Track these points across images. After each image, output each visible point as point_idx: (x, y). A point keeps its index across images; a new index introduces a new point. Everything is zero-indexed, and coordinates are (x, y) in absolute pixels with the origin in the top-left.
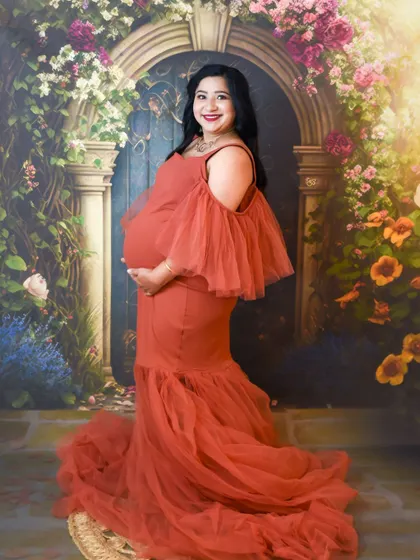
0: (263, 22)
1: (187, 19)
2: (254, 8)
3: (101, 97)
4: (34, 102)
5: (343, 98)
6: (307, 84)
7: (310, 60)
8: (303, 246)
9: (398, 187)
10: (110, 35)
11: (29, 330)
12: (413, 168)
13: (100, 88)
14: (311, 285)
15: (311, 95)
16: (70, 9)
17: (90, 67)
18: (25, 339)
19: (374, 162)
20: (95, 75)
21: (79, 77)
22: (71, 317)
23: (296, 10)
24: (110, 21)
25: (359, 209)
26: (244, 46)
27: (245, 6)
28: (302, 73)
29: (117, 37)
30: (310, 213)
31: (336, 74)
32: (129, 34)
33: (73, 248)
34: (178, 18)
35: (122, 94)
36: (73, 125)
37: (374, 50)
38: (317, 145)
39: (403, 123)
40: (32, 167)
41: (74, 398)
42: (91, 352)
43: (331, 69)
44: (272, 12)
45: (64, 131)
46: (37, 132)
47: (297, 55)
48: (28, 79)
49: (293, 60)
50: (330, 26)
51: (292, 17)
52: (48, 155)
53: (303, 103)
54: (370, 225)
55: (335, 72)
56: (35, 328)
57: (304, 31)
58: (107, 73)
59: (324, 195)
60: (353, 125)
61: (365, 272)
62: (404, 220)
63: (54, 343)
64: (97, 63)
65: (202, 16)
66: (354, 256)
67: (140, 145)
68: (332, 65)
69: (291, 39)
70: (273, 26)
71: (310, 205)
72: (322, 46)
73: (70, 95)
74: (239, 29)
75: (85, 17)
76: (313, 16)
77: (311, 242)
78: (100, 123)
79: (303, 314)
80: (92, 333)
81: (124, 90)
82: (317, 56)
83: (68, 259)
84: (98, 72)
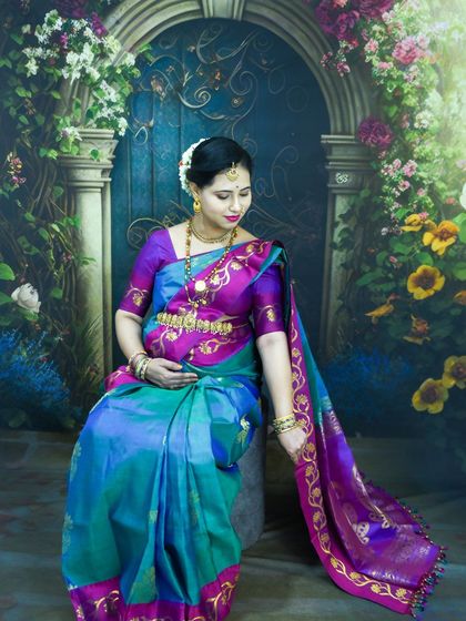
3: (96, 75)
4: (19, 82)
5: (380, 77)
6: (338, 61)
7: (343, 30)
8: (331, 252)
9: (441, 185)
11: (20, 348)
12: (459, 163)
13: (94, 64)
14: (339, 298)
15: (342, 75)
18: (15, 357)
19: (415, 156)
20: (87, 48)
21: (69, 51)
22: (68, 333)
25: (396, 210)
26: (265, 12)
28: (332, 47)
30: (341, 216)
31: (373, 49)
33: (67, 254)
35: (119, 71)
36: (65, 110)
37: (418, 20)
38: (350, 134)
39: (449, 109)
40: (18, 159)
41: (73, 421)
42: (91, 370)
43: (366, 42)
45: (56, 117)
46: (23, 119)
47: (329, 24)
48: (11, 54)
49: (323, 32)
52: (37, 146)
53: (334, 84)
54: (407, 229)
55: (371, 46)
56: (26, 345)
58: (101, 45)
59: (358, 195)
60: (393, 111)
61: (401, 284)
62: (447, 224)
63: (48, 361)
64: (89, 32)
66: (389, 265)
67: (142, 133)
68: (368, 38)
69: (321, 5)
71: (341, 205)
72: (357, 14)
73: (60, 75)
77: (341, 249)
78: (95, 107)
79: (329, 330)
80: (91, 350)
81: (122, 66)
82: (352, 26)
83: (62, 267)
84: (90, 44)
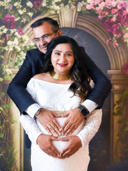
0: (92, 13)
1: (57, 13)
2: (88, 7)
3: (19, 49)
6: (113, 42)
7: (115, 30)
8: (113, 117)
10: (22, 21)
13: (19, 45)
14: (118, 135)
15: (115, 47)
16: (4, 10)
17: (14, 36)
20: (16, 39)
21: (8, 40)
22: (5, 152)
23: (108, 7)
24: (22, 15)
26: (84, 25)
27: (84, 6)
28: (111, 36)
29: (26, 22)
30: (117, 102)
32: (31, 20)
33: (6, 119)
34: (53, 12)
35: (28, 48)
36: (6, 62)
38: (119, 70)
42: (15, 168)
43: (124, 34)
44: (97, 8)
45: (2, 65)
47: (109, 28)
49: (107, 31)
50: (124, 15)
51: (106, 11)
53: (112, 50)
55: (126, 36)
57: (112, 17)
58: (21, 38)
59: (123, 93)
64: (17, 34)
65: (64, 11)
68: (125, 33)
69: (106, 21)
70: (97, 15)
71: (116, 98)
72: (120, 24)
73: (4, 49)
74: (81, 17)
75: (11, 13)
76: (116, 10)
77: (117, 115)
78: (18, 61)
79: (114, 150)
80: (14, 160)
81: (29, 46)
82: (118, 29)
83: (4, 125)
84: (17, 38)
